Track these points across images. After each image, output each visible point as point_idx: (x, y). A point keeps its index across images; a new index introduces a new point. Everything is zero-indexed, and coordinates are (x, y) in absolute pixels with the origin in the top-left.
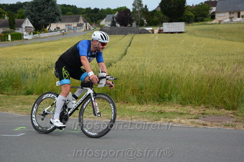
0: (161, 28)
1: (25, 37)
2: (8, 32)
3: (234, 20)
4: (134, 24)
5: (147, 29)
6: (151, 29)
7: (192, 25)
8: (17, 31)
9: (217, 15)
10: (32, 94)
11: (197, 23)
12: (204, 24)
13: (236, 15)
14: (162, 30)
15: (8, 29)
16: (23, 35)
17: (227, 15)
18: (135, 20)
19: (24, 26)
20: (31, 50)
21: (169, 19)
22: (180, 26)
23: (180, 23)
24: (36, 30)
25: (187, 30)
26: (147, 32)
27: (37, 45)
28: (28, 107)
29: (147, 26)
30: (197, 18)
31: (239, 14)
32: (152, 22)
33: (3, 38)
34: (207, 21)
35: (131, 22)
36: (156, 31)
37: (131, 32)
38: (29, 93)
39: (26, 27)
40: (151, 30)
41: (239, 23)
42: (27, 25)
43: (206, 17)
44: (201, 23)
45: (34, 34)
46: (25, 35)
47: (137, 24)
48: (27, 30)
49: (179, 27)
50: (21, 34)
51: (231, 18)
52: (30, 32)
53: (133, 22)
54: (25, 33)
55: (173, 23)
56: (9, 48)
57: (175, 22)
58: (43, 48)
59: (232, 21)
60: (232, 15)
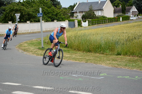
1: (131, 18)
2: (121, 16)
8: (126, 15)
10: (120, 55)
15: (121, 14)
16: (130, 17)
19: (131, 11)
20: (131, 27)
24: (139, 13)
27: (136, 24)
28: (114, 62)
33: (117, 20)
38: (119, 54)
39: (132, 12)
42: (133, 10)
45: (137, 16)
46: (132, 17)
48: (133, 14)
50: (129, 16)
52: (135, 15)
54: (131, 16)
56: (118, 26)
58: (140, 25)
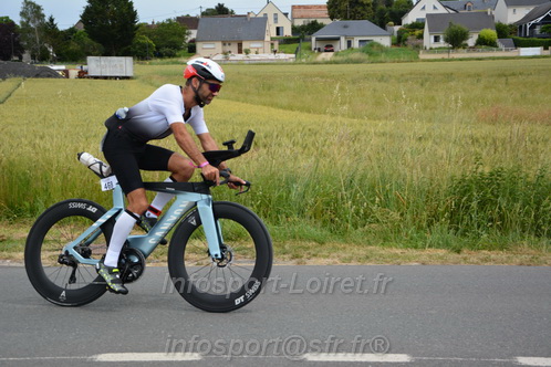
0: (85, 67)
3: (231, 58)
4: (26, 56)
5: (55, 67)
6: (63, 67)
7: (150, 64)
9: (199, 46)
11: (159, 60)
12: (174, 63)
13: (234, 48)
14: (87, 72)
17: (218, 46)
18: (28, 47)
21: (102, 48)
22: (123, 65)
23: (123, 58)
25: (138, 73)
26: (53, 74)
29: (54, 61)
30: (161, 51)
31: (240, 45)
32: (67, 53)
34: (180, 56)
35: (19, 51)
36: (74, 72)
37: (16, 73)
40: (64, 71)
41: (239, 63)
43: (179, 49)
44: (168, 60)
47: (33, 57)
49: (121, 66)
51: (225, 53)
53: (23, 52)
55: (109, 58)
57: (117, 55)
59: (227, 59)
60: (228, 48)
